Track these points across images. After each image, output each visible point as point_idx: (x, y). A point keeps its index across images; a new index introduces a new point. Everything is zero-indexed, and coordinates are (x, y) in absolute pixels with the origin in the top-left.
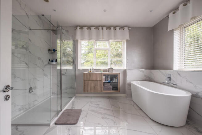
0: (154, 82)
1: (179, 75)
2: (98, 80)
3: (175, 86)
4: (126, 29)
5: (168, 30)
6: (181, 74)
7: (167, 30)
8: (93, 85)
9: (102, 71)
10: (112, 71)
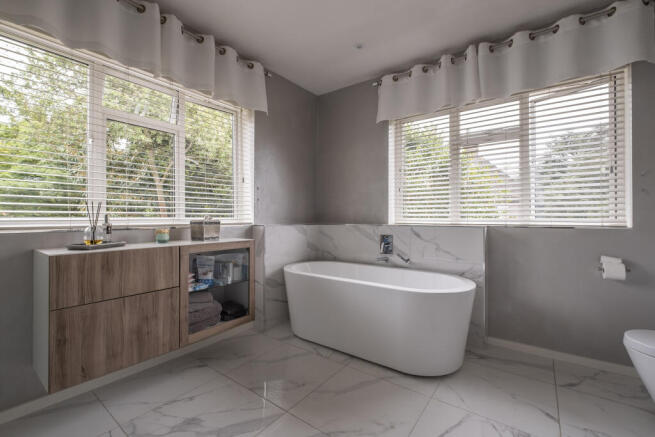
0: (335, 259)
1: (418, 235)
2: (161, 284)
3: (407, 264)
4: (259, 68)
5: (378, 121)
6: (421, 234)
7: (375, 119)
8: (129, 320)
9: (167, 237)
10: (215, 235)
